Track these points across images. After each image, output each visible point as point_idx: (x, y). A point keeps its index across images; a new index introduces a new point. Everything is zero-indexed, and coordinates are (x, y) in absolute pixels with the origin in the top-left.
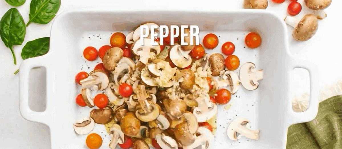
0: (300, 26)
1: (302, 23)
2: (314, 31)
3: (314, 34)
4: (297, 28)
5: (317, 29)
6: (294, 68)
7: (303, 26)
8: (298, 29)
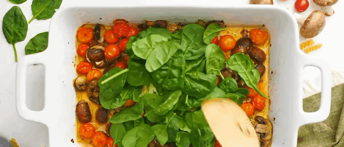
0: (307, 22)
1: (309, 20)
2: (321, 28)
3: (321, 30)
4: (303, 24)
5: (324, 25)
6: (305, 67)
7: (309, 22)
8: (305, 25)
